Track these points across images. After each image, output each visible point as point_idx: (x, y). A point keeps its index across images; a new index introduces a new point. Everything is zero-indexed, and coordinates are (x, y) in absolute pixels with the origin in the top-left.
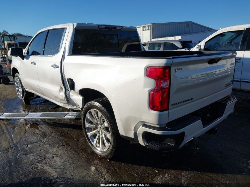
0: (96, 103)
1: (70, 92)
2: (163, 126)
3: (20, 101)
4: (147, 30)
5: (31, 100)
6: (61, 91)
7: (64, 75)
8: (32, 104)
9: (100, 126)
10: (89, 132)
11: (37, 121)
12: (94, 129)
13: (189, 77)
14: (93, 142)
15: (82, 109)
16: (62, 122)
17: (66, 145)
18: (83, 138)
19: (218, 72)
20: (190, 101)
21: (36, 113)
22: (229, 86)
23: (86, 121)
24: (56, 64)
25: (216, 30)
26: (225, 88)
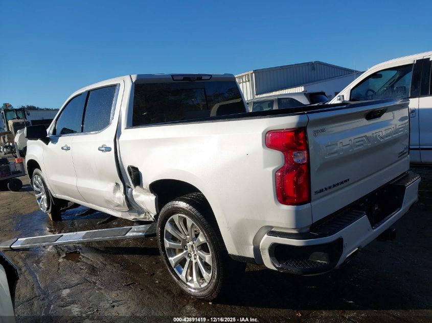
0: (182, 203)
1: (133, 191)
2: (304, 231)
3: (44, 217)
4: (246, 81)
5: (62, 213)
6: (117, 190)
7: (121, 162)
8: (65, 220)
9: (191, 243)
10: (172, 256)
11: (76, 248)
12: (181, 251)
13: (339, 144)
14: (181, 273)
15: (156, 217)
16: (121, 245)
17: (133, 283)
18: (161, 270)
19: (384, 133)
20: (345, 184)
21: (75, 233)
22: (405, 155)
23: (166, 237)
24: (105, 145)
25: (362, 71)
26: (399, 160)
